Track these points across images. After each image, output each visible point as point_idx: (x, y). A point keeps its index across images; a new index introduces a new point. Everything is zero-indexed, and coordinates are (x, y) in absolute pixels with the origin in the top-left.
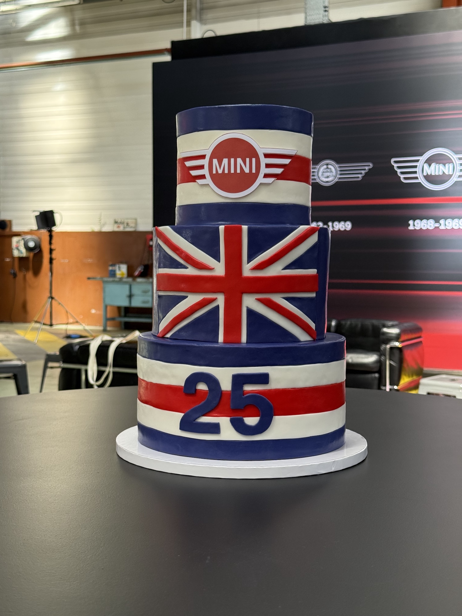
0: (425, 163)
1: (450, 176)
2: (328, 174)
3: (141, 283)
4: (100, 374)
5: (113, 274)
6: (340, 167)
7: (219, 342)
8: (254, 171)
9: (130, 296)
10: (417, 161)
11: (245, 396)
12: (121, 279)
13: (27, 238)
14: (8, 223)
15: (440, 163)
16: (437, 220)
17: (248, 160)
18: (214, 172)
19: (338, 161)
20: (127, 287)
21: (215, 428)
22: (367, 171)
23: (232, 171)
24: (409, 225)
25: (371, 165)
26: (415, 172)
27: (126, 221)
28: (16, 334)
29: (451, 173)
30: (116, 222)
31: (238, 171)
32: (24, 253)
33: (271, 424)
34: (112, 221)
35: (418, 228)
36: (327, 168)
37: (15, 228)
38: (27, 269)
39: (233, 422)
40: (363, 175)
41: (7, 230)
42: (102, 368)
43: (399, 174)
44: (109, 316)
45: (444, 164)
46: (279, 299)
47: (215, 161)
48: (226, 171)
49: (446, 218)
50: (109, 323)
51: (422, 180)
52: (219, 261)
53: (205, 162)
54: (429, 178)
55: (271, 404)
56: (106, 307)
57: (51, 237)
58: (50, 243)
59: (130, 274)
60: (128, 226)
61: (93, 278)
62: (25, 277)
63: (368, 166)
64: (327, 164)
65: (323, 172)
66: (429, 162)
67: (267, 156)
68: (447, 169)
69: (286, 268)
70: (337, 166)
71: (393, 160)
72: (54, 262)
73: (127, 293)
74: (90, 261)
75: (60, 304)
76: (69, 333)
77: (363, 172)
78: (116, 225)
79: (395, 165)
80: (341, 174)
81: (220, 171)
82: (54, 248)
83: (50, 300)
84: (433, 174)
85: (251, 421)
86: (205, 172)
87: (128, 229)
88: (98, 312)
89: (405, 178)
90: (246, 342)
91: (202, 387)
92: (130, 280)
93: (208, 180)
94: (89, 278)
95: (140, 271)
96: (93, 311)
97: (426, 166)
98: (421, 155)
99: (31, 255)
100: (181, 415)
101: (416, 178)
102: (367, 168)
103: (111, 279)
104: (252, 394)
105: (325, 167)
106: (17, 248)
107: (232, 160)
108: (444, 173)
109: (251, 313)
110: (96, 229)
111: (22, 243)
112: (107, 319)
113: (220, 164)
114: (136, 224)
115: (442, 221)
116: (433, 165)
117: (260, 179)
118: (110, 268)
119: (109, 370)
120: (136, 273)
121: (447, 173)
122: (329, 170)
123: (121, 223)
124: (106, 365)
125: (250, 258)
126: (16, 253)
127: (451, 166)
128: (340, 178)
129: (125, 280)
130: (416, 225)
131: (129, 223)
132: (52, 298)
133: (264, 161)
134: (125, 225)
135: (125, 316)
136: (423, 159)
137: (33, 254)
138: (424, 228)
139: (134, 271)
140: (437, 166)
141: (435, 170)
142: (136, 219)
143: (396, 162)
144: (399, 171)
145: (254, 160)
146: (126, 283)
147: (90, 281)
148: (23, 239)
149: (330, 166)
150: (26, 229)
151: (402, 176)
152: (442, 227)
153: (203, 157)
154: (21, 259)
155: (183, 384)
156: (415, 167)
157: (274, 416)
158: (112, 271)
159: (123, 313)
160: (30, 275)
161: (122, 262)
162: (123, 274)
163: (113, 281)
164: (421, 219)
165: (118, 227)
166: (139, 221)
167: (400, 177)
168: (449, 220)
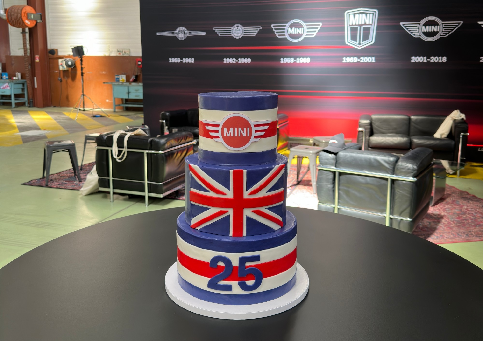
0: (289, 27)
1: (301, 35)
2: (238, 32)
3: (133, 85)
4: (120, 152)
5: (118, 80)
6: (244, 28)
7: (230, 236)
8: (248, 135)
9: (129, 93)
10: (285, 26)
11: (247, 269)
12: (123, 83)
13: (67, 60)
14: (56, 51)
15: (296, 28)
16: (295, 58)
17: (245, 129)
18: (225, 135)
19: (243, 25)
20: (127, 87)
21: (229, 288)
22: (258, 31)
23: (236, 135)
24: (281, 61)
25: (261, 28)
26: (284, 32)
27: (124, 50)
28: (64, 114)
29: (302, 33)
30: (118, 51)
31: (239, 135)
32: (66, 68)
33: (261, 284)
34: (116, 50)
35: (285, 62)
36: (238, 29)
37: (60, 54)
38: (68, 77)
39: (240, 284)
40: (257, 33)
41: (55, 55)
42: (121, 149)
43: (276, 33)
44: (116, 104)
45: (299, 28)
46: (264, 210)
47: (225, 129)
48: (232, 135)
49: (300, 57)
50: (116, 107)
51: (287, 37)
52: (229, 190)
53: (219, 129)
54: (292, 36)
55: (261, 272)
56: (115, 99)
57: (81, 60)
58: (81, 64)
59: (128, 80)
60: (125, 53)
61: (107, 83)
62: (67, 81)
63: (260, 28)
64: (237, 27)
65: (235, 31)
66: (291, 26)
67: (255, 126)
68: (300, 31)
69: (268, 192)
70: (243, 27)
71: (272, 25)
72: (84, 75)
73: (127, 91)
74: (104, 72)
75: (88, 98)
76: (95, 113)
77: (257, 31)
78: (118, 53)
79: (274, 28)
80: (245, 32)
81: (228, 135)
82: (84, 67)
83: (83, 96)
84: (293, 33)
85: (250, 283)
86: (219, 134)
87: (125, 55)
88: (110, 101)
89: (279, 35)
90: (245, 236)
91: (221, 264)
92: (128, 84)
93: (221, 139)
94: (104, 83)
95: (133, 78)
96: (107, 101)
97: (289, 29)
98: (287, 23)
99: (70, 69)
100: (209, 279)
101: (284, 35)
102: (259, 29)
103: (117, 83)
104: (251, 268)
105: (236, 28)
106: (62, 66)
107: (236, 129)
108: (298, 32)
109: (248, 219)
110: (107, 54)
111: (64, 62)
112: (116, 105)
113: (228, 130)
114: (130, 52)
115: (298, 59)
116: (293, 28)
117: (252, 139)
118: (116, 77)
119: (125, 150)
120: (131, 80)
121: (300, 33)
122: (238, 30)
123: (121, 51)
124: (123, 147)
125: (248, 188)
126: (61, 68)
127: (303, 29)
128: (244, 34)
129: (125, 84)
130: (285, 61)
131: (126, 52)
132: (84, 95)
133: (254, 129)
134: (124, 53)
135: (126, 104)
136: (288, 25)
137: (71, 69)
138: (289, 62)
139: (130, 79)
140: (295, 29)
141: (294, 31)
142: (130, 50)
143: (274, 26)
144: (275, 31)
145: (248, 129)
146: (125, 86)
147: (105, 84)
148: (65, 60)
149: (239, 28)
150: (66, 54)
151: (277, 34)
152: (298, 62)
153: (218, 126)
154: (64, 71)
155: (209, 262)
156: (284, 29)
157: (263, 279)
158: (117, 78)
159: (124, 102)
160: (70, 80)
161: (123, 74)
162: (123, 80)
163: (118, 84)
164: (287, 57)
165: (120, 54)
166: (131, 50)
167: (276, 35)
168: (301, 58)
